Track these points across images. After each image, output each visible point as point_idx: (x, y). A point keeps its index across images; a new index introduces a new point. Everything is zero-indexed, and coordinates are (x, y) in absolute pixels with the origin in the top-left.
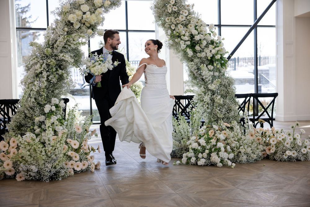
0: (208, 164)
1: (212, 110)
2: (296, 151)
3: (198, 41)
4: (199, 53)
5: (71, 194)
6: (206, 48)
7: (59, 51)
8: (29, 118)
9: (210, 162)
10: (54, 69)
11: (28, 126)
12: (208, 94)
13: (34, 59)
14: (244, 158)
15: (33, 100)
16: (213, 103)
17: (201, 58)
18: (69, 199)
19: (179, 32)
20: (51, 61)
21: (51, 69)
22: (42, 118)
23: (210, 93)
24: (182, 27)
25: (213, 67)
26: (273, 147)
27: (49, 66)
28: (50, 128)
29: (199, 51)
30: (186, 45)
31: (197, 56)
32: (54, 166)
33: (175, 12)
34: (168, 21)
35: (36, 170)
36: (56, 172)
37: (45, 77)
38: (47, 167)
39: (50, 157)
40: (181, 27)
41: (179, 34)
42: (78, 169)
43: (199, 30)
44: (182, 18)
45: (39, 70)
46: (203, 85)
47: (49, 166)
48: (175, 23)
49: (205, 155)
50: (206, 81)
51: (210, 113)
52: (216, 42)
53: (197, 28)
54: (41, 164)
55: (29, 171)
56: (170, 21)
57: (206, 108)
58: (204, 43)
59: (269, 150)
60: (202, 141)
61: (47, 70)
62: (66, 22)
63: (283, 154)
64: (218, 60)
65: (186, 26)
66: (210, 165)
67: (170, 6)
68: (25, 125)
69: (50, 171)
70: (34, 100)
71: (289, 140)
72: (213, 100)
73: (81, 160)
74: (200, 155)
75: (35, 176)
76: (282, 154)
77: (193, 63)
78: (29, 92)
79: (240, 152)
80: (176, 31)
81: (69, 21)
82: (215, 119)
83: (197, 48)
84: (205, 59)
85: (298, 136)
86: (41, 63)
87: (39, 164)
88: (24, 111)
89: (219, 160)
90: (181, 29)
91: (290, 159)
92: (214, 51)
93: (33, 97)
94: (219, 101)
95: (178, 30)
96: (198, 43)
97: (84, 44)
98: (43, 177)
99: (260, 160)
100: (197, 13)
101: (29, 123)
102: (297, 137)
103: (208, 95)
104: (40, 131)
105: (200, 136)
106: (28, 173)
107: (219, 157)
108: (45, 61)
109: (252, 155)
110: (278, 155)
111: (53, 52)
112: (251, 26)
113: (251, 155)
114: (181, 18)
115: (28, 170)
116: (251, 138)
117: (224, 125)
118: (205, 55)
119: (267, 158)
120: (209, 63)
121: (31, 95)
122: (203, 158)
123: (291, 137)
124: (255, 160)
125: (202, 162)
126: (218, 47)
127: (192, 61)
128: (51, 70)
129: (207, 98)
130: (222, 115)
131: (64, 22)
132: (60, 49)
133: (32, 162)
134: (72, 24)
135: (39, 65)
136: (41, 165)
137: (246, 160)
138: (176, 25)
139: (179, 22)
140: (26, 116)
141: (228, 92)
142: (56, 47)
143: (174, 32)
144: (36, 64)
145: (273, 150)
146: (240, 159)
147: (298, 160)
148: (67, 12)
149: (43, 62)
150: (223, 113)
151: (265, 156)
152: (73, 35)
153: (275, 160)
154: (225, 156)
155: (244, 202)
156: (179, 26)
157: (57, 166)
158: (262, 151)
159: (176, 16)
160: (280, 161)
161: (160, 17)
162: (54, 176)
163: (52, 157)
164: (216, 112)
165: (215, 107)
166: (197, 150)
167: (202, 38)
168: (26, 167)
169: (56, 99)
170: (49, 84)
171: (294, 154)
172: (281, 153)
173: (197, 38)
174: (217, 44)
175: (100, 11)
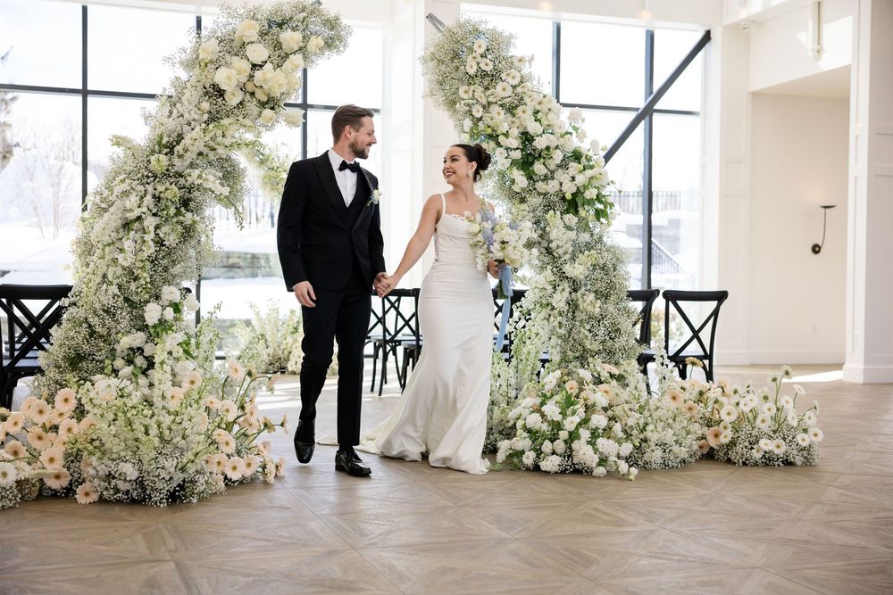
0: (566, 470)
1: (571, 329)
2: (784, 439)
3: (542, 151)
4: (543, 180)
5: (244, 537)
6: (560, 171)
7: (187, 163)
8: (101, 336)
9: (574, 464)
10: (172, 211)
11: (97, 358)
12: (561, 288)
13: (123, 181)
14: (655, 456)
15: (114, 289)
16: (574, 313)
17: (545, 194)
18: (246, 549)
19: (492, 126)
20: (167, 189)
21: (163, 210)
22: (137, 339)
23: (565, 285)
24: (503, 112)
25: (576, 219)
26: (725, 428)
27: (159, 202)
28: (165, 366)
29: (542, 177)
30: (510, 160)
31: (535, 189)
32: (180, 466)
33: (484, 74)
34: (465, 96)
35: (134, 476)
36: (184, 481)
37: (152, 229)
38: (163, 468)
39: (168, 442)
40: (499, 113)
41: (493, 130)
42: (235, 476)
43: (545, 122)
44: (504, 89)
45: (137, 213)
46: (548, 264)
47: (170, 464)
48: (485, 103)
49: (560, 445)
50: (556, 255)
51: (565, 339)
52: (587, 155)
53: (539, 116)
54: (146, 459)
55: (114, 478)
56: (470, 95)
57: (556, 324)
58: (557, 157)
59: (716, 436)
60: (552, 410)
61: (154, 211)
62: (205, 88)
63: (752, 448)
64: (590, 202)
65: (511, 110)
66: (571, 473)
67: (474, 58)
68: (90, 355)
69: (171, 478)
70: (116, 291)
71: (767, 412)
72: (573, 305)
73: (239, 453)
74: (547, 446)
75: (128, 491)
76: (750, 447)
77: (524, 206)
78: (106, 268)
79: (645, 440)
80: (486, 123)
81: (214, 86)
82: (577, 354)
83: (539, 168)
84: (556, 199)
85: (787, 402)
86: (140, 194)
87: (140, 460)
88: (86, 319)
89: (596, 459)
90: (499, 119)
91: (768, 461)
92: (581, 179)
93: (115, 282)
94: (590, 308)
95: (489, 120)
96: (540, 156)
97: (251, 147)
98: (149, 495)
99: (693, 461)
100: (537, 78)
101: (101, 350)
102: (786, 406)
103: (563, 290)
104: (133, 374)
105: (544, 396)
106: (109, 483)
107: (596, 451)
108: (150, 188)
109: (676, 448)
110: (739, 448)
111: (173, 165)
112: (637, 109)
113: (673, 448)
114: (501, 91)
115: (110, 474)
116: (673, 405)
117: (605, 369)
118: (557, 188)
119: (709, 456)
120: (567, 210)
121: (110, 277)
122: (554, 453)
123: (771, 404)
124: (684, 461)
125: (550, 464)
126: (592, 167)
127: (523, 200)
128: (165, 212)
129: (560, 300)
130: (597, 343)
131: (200, 86)
132: (190, 157)
133: (123, 454)
134: (221, 93)
135: (134, 199)
136: (145, 463)
137: (660, 461)
138: (486, 107)
139: (494, 101)
140: (92, 333)
141: (611, 286)
142: (181, 152)
143: (480, 123)
144: (126, 194)
145: (725, 437)
146: (646, 457)
147: (788, 463)
148: (211, 62)
149: (146, 192)
150: (600, 338)
151: (705, 452)
152: (225, 122)
153: (729, 461)
154: (610, 450)
155: (690, 559)
156: (495, 109)
157: (189, 465)
158: (698, 439)
159: (486, 83)
160: (744, 463)
161: (441, 85)
163: (175, 441)
164: (581, 335)
165: (577, 323)
166: (537, 432)
167: (553, 145)
168: (106, 466)
169: (172, 288)
170: (158, 249)
171: (778, 447)
172: (747, 444)
173: (540, 143)
174: (589, 159)
175: (297, 62)
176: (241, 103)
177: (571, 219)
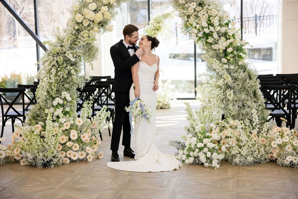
0: (199, 163)
4: (214, 44)
19: (191, 24)
22: (52, 110)
25: (226, 60)
30: (198, 38)
31: (212, 48)
32: (46, 155)
35: (32, 157)
36: (49, 160)
38: (40, 155)
42: (75, 159)
43: (212, 21)
49: (196, 154)
52: (229, 34)
56: (182, 12)
58: (215, 35)
61: (57, 66)
68: (40, 115)
69: (43, 159)
74: (191, 154)
75: (32, 162)
76: (284, 159)
80: (189, 22)
86: (51, 61)
89: (205, 160)
90: (193, 21)
91: (292, 165)
92: (225, 44)
93: (46, 91)
98: (37, 164)
107: (206, 157)
111: (62, 50)
114: (190, 10)
115: (27, 156)
118: (219, 47)
122: (194, 156)
125: (190, 161)
126: (230, 39)
131: (75, 20)
134: (82, 22)
136: (36, 154)
138: (189, 17)
139: (190, 14)
143: (187, 23)
148: (77, 11)
149: (53, 60)
152: (82, 33)
156: (191, 17)
162: (47, 163)
167: (213, 31)
168: (26, 154)
170: (60, 79)
171: (295, 160)
174: (229, 36)
175: (104, 9)
176: (88, 26)
177: (224, 60)
